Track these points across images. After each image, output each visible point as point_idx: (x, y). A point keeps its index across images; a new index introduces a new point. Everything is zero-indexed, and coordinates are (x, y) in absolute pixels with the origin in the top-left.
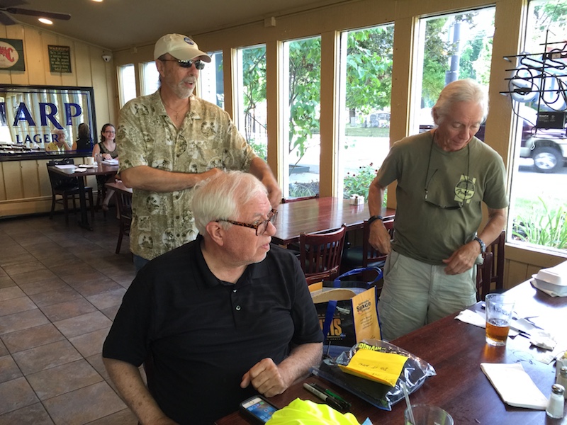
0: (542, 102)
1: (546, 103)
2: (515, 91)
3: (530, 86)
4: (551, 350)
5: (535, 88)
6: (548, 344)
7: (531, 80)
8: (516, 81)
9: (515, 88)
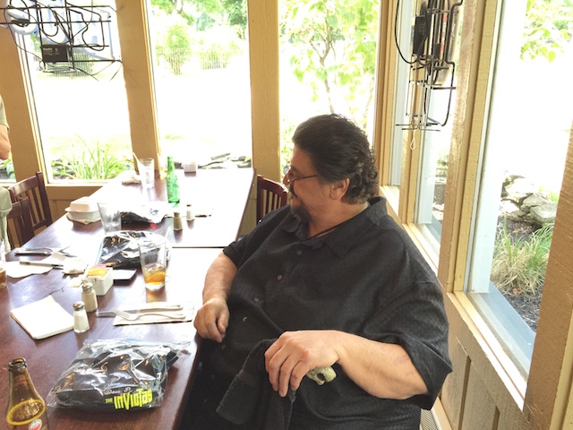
0: (43, 36)
1: (46, 35)
2: (13, 22)
3: (27, 18)
4: (82, 273)
5: (32, 20)
6: (80, 269)
7: (26, 11)
8: (10, 11)
9: (12, 19)
